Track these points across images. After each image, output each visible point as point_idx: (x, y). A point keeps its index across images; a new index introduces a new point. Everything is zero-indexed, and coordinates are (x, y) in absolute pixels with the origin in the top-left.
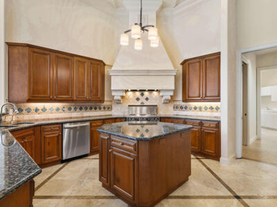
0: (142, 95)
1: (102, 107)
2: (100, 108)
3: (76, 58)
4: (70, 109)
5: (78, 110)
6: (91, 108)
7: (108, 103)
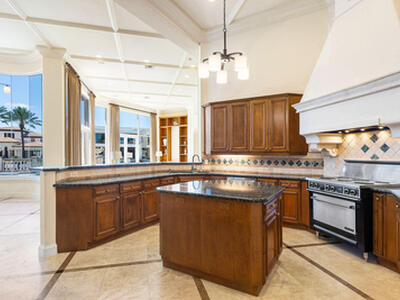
0: (374, 138)
1: (303, 162)
2: (299, 164)
3: (252, 102)
4: (255, 162)
5: (266, 164)
6: (284, 163)
7: (315, 156)
